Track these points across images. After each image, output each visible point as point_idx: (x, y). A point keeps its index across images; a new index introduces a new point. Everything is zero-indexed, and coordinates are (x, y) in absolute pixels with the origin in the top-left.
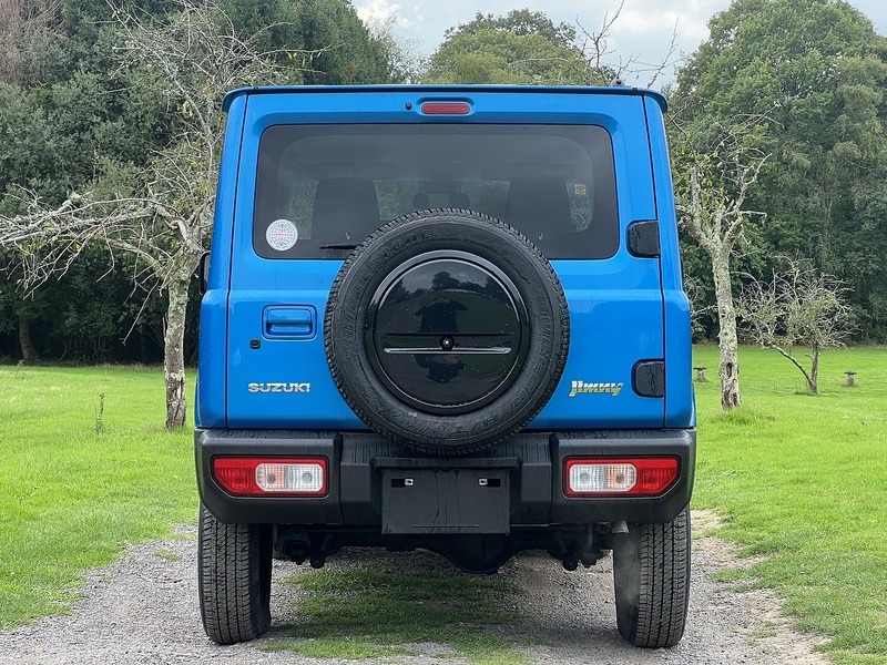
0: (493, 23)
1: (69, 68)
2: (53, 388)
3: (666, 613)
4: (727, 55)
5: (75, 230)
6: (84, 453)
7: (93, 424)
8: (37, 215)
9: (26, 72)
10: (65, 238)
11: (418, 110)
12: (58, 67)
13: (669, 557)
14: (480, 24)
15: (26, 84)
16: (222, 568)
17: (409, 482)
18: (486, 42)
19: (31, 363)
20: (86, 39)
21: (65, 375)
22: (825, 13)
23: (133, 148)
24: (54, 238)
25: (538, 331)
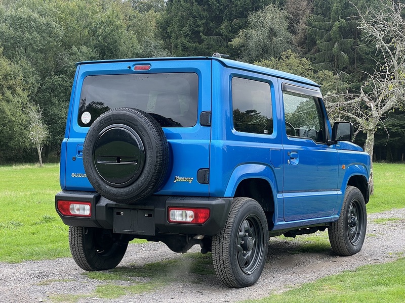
3: (224, 273)
11: (133, 69)
13: (221, 250)
16: (73, 243)
17: (122, 213)
25: (148, 156)
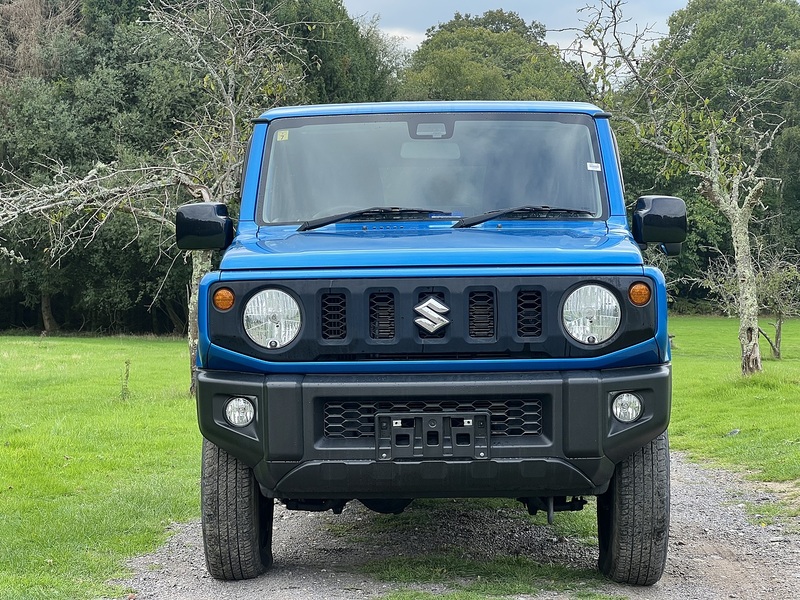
0: (471, 21)
1: (87, 63)
2: (74, 356)
4: (686, 49)
5: (102, 199)
6: (114, 420)
7: (119, 389)
8: (63, 184)
9: (47, 66)
10: (91, 207)
12: (78, 62)
14: (459, 22)
15: (48, 79)
18: (464, 39)
19: (52, 334)
20: (103, 36)
21: (84, 344)
22: (774, 10)
23: (146, 136)
24: (80, 207)
